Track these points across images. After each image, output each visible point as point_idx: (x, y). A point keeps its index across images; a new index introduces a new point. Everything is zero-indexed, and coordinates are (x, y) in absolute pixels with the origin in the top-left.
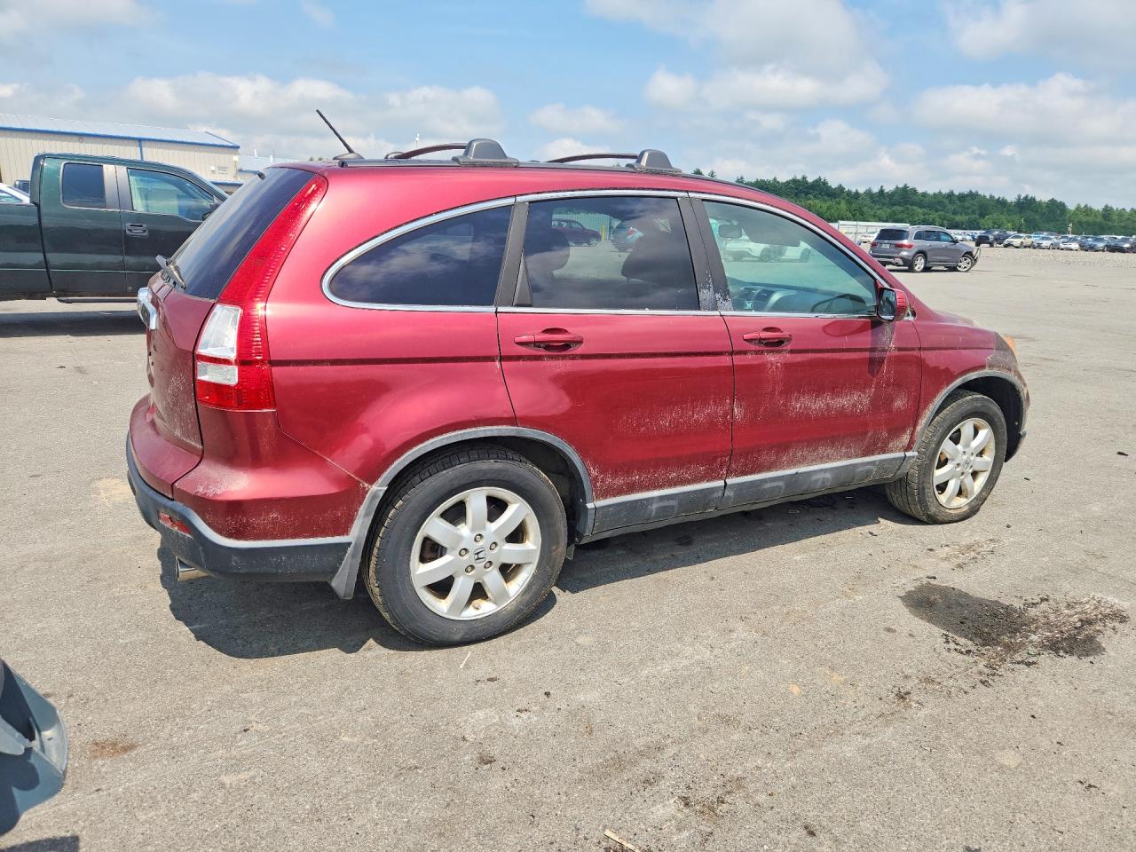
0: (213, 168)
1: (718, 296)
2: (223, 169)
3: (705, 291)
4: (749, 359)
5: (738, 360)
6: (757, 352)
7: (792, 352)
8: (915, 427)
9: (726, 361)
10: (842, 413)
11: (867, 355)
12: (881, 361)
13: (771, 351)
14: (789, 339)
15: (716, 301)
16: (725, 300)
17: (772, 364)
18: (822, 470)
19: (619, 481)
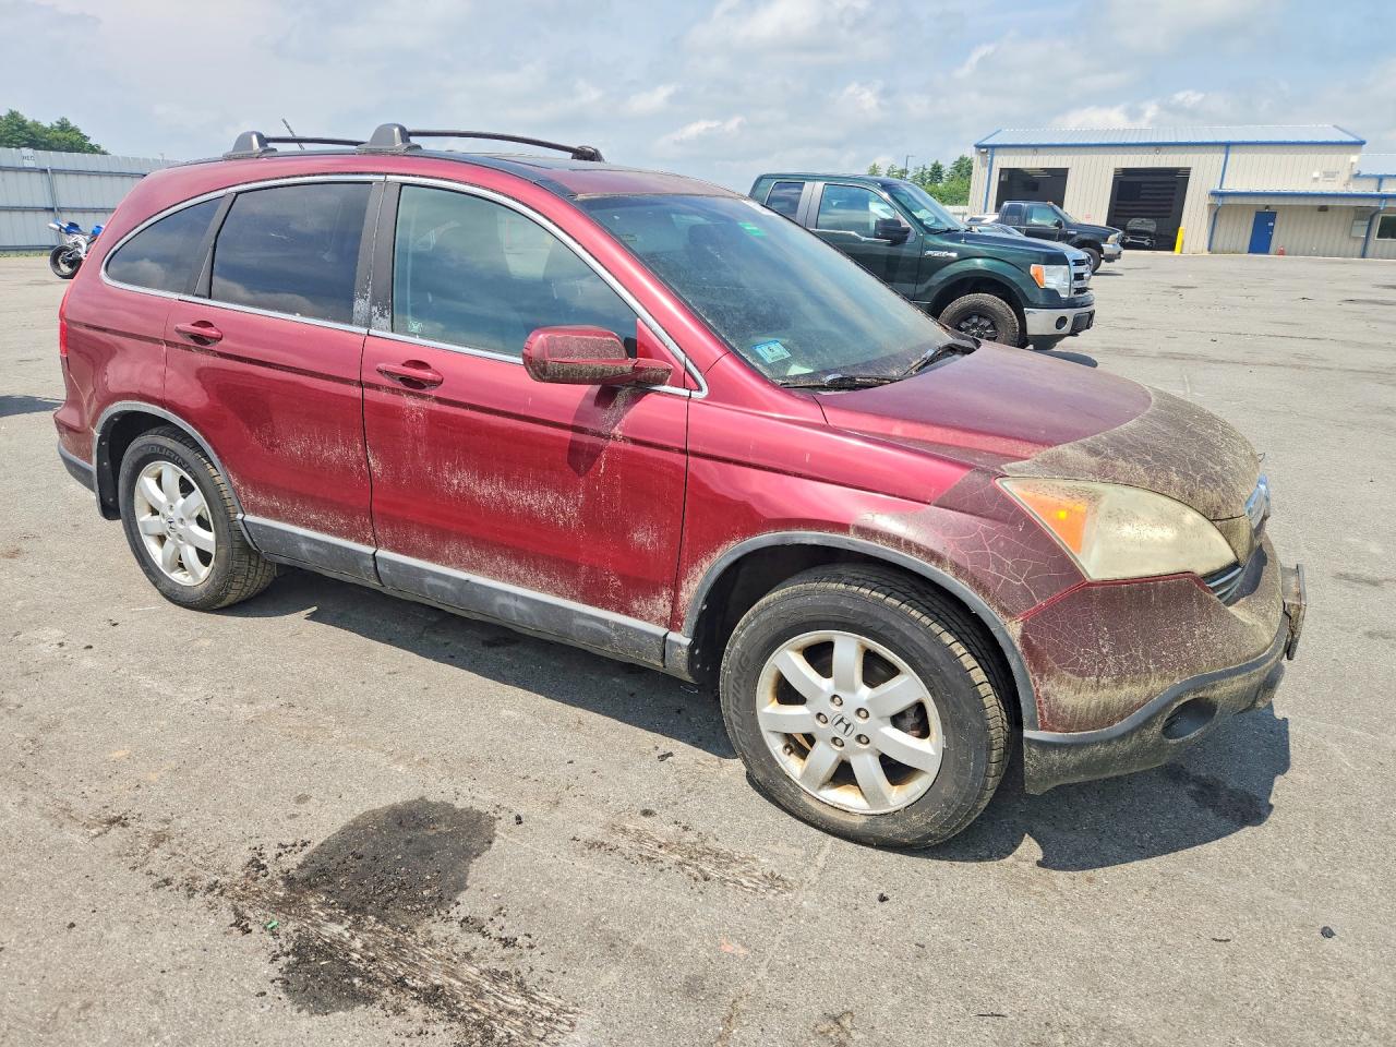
0: (1316, 174)
1: (375, 309)
2: (1329, 175)
3: (361, 301)
4: (383, 397)
5: (370, 394)
6: (393, 390)
7: (439, 400)
8: (676, 588)
9: (356, 391)
10: (529, 515)
11: (568, 435)
12: (595, 453)
13: (412, 393)
14: (436, 383)
15: (370, 317)
16: (382, 315)
17: (412, 412)
18: (508, 594)
19: (262, 501)
